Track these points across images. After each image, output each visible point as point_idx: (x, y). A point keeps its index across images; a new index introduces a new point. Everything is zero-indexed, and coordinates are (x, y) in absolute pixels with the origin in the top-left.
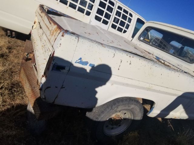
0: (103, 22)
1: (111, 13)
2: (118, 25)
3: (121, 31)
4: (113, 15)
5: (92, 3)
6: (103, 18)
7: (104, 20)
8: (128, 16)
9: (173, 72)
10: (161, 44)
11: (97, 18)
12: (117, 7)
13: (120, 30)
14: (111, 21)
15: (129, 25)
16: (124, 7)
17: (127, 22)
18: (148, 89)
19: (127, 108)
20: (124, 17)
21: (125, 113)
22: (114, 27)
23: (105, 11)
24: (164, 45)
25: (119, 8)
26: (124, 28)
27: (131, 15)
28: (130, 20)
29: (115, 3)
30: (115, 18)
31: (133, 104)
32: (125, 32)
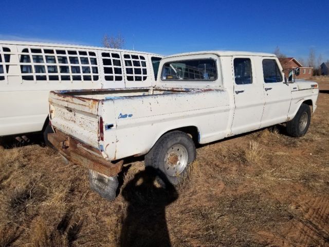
0: (116, 80)
1: (120, 66)
2: (134, 75)
3: (141, 80)
4: (123, 67)
5: (95, 66)
6: (114, 75)
7: (116, 77)
8: (140, 60)
9: (197, 95)
10: (192, 73)
11: (108, 78)
12: (123, 57)
13: (138, 79)
14: (124, 74)
15: (146, 69)
16: (131, 53)
17: (141, 67)
18: (183, 117)
19: (175, 142)
20: (136, 64)
21: (178, 150)
22: (130, 79)
23: (113, 66)
24: (196, 72)
25: (126, 56)
26: (142, 75)
27: (142, 58)
28: (144, 64)
29: (119, 53)
30: (127, 69)
31: (179, 137)
32: (145, 78)
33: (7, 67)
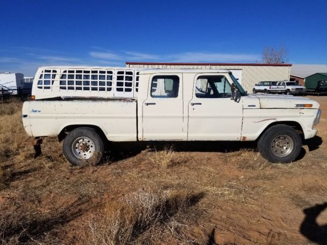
0: (125, 91)
4: (134, 82)
6: (124, 87)
12: (135, 74)
21: (89, 141)
23: (124, 81)
33: (53, 82)
